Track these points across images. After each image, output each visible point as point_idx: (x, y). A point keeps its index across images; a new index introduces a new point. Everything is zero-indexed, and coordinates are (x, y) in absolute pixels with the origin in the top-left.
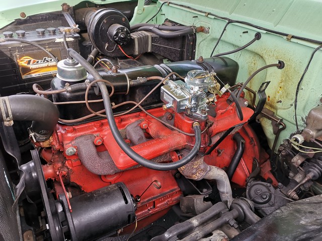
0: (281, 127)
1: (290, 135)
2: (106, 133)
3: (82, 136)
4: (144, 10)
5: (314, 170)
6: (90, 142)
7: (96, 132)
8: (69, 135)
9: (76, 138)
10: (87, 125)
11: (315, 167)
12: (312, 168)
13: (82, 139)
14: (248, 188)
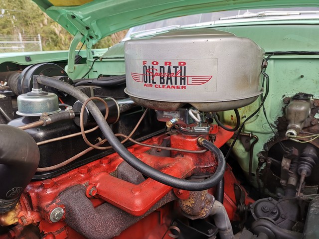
0: (252, 141)
1: (263, 146)
2: (97, 179)
3: (67, 189)
4: (75, 68)
5: (304, 166)
6: (80, 194)
7: (84, 180)
8: (49, 191)
9: (60, 194)
10: (68, 175)
11: (304, 164)
12: (302, 166)
13: (70, 192)
14: (252, 211)
